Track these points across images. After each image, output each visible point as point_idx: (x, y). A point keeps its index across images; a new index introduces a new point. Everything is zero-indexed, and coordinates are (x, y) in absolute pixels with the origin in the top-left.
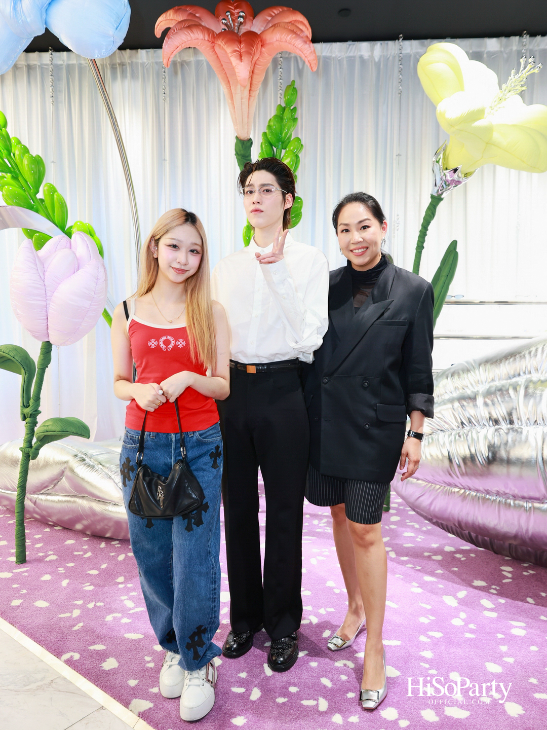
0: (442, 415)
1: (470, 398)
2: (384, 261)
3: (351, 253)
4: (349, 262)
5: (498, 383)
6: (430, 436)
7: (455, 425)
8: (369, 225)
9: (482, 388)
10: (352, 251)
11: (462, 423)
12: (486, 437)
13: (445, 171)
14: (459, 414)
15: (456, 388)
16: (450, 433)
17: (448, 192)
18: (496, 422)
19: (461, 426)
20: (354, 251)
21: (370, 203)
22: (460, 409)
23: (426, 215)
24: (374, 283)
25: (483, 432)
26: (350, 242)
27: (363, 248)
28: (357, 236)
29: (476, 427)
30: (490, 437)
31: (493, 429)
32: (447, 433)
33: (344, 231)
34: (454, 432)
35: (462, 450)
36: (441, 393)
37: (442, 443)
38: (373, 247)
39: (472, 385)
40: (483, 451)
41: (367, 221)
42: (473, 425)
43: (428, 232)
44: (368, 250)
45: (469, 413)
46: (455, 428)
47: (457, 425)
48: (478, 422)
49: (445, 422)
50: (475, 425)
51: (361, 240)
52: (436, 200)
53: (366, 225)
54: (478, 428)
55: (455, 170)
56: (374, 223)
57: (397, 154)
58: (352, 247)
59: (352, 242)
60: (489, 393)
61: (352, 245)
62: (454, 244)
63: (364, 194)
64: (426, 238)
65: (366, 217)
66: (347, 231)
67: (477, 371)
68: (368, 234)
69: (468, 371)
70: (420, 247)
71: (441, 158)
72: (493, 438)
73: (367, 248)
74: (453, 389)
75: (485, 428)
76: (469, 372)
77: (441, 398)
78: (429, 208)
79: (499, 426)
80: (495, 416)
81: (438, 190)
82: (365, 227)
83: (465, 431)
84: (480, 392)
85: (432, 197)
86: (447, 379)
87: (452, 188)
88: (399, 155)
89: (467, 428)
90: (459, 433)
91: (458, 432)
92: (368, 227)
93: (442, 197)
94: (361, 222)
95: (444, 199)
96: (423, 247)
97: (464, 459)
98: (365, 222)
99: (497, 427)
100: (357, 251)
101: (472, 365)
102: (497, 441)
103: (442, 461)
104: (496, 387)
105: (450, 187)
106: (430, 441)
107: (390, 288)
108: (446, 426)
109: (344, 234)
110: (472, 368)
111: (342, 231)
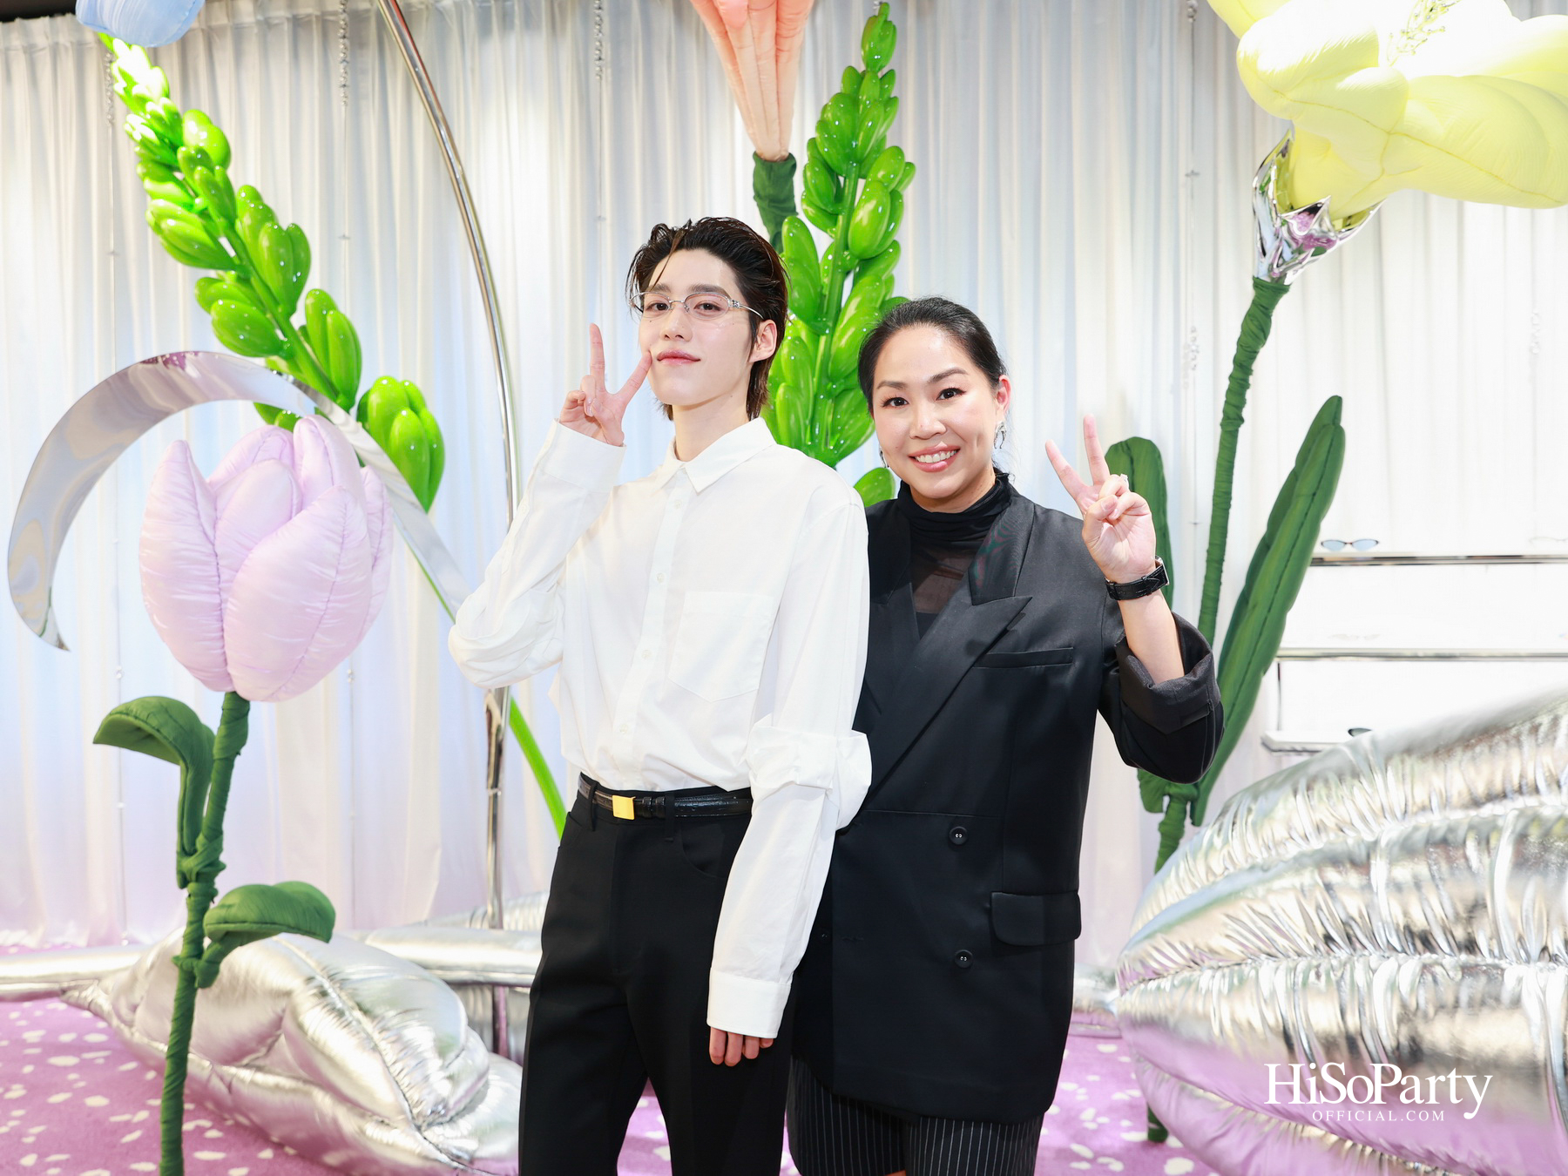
0: (1272, 909)
1: (1354, 864)
2: (1003, 491)
3: (910, 463)
4: (905, 487)
5: (1437, 820)
6: (1236, 968)
7: (1306, 942)
8: (962, 389)
9: (1390, 831)
10: (913, 458)
11: (1328, 939)
12: (1393, 987)
13: (1284, 215)
14: (1318, 908)
15: (1319, 828)
16: (1291, 965)
17: (1300, 271)
18: (1426, 941)
19: (1322, 947)
20: (921, 459)
21: (964, 327)
22: (1320, 895)
23: (1244, 332)
24: (978, 547)
25: (1387, 968)
26: (908, 432)
27: (945, 450)
28: (928, 416)
29: (1366, 953)
30: (1405, 988)
31: (1412, 964)
32: (1284, 964)
33: (893, 403)
34: (1302, 964)
35: (1322, 1017)
36: (1278, 837)
37: (1266, 993)
38: (972, 448)
39: (1363, 818)
40: (1384, 1026)
41: (956, 376)
42: (1358, 945)
43: (1251, 379)
44: (960, 456)
45: (1345, 908)
46: (1307, 951)
47: (1312, 942)
48: (1372, 937)
49: (1277, 929)
50: (1365, 947)
51: (941, 428)
52: (1269, 292)
53: (952, 385)
54: (1374, 960)
55: (1313, 210)
56: (975, 381)
57: (1189, 171)
58: (915, 447)
59: (913, 433)
60: (1406, 849)
61: (917, 441)
62: (1334, 406)
63: (945, 303)
64: (1249, 394)
65: (951, 366)
66: (900, 402)
67: (1378, 778)
68: (957, 411)
69: (1356, 775)
70: (1232, 420)
71: (1273, 178)
72: (1413, 990)
73: (957, 450)
74: (1310, 830)
75: (1392, 959)
76: (1356, 782)
77: (1278, 854)
78: (1250, 316)
79: (1434, 956)
80: (1419, 923)
81: (1272, 265)
82: (949, 393)
83: (1335, 962)
84: (1383, 843)
85: (1258, 284)
86: (1295, 796)
87: (1309, 258)
88: (1193, 174)
89: (1342, 953)
90: (1318, 966)
91: (1315, 963)
92: (959, 392)
93: (1286, 283)
94: (938, 378)
95: (1292, 289)
96: (1242, 420)
97: (1329, 1045)
98: (950, 377)
99: (1428, 957)
100: (928, 459)
101: (1367, 759)
102: (1424, 997)
103: (1265, 1041)
104: (1431, 831)
105: (1302, 256)
106: (1236, 981)
107: (1019, 563)
108: (1281, 942)
109: (891, 411)
110: (1365, 769)
111: (887, 403)
